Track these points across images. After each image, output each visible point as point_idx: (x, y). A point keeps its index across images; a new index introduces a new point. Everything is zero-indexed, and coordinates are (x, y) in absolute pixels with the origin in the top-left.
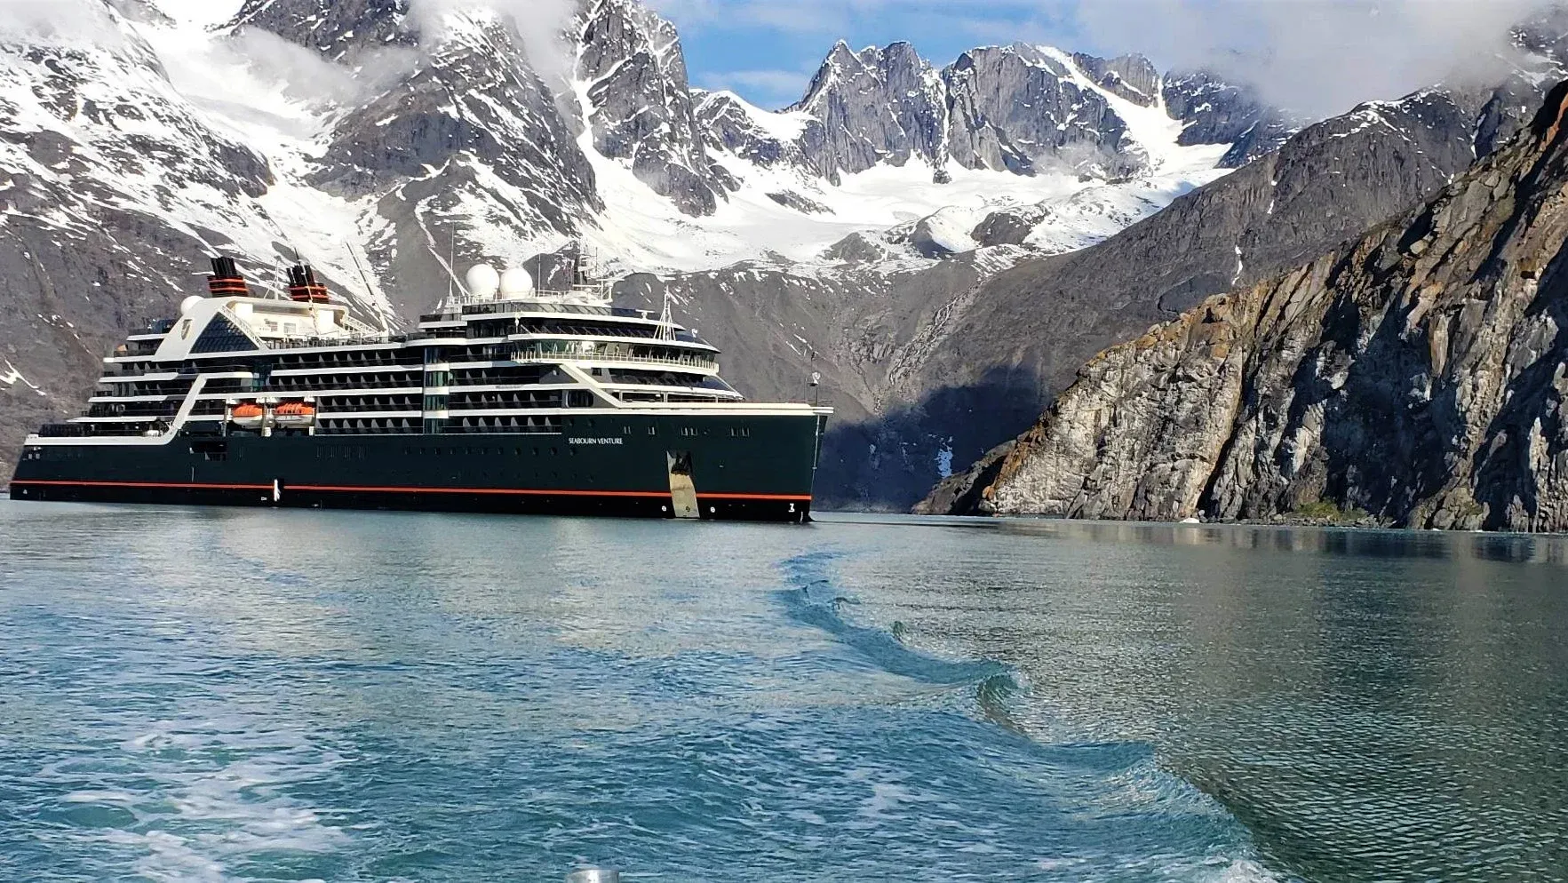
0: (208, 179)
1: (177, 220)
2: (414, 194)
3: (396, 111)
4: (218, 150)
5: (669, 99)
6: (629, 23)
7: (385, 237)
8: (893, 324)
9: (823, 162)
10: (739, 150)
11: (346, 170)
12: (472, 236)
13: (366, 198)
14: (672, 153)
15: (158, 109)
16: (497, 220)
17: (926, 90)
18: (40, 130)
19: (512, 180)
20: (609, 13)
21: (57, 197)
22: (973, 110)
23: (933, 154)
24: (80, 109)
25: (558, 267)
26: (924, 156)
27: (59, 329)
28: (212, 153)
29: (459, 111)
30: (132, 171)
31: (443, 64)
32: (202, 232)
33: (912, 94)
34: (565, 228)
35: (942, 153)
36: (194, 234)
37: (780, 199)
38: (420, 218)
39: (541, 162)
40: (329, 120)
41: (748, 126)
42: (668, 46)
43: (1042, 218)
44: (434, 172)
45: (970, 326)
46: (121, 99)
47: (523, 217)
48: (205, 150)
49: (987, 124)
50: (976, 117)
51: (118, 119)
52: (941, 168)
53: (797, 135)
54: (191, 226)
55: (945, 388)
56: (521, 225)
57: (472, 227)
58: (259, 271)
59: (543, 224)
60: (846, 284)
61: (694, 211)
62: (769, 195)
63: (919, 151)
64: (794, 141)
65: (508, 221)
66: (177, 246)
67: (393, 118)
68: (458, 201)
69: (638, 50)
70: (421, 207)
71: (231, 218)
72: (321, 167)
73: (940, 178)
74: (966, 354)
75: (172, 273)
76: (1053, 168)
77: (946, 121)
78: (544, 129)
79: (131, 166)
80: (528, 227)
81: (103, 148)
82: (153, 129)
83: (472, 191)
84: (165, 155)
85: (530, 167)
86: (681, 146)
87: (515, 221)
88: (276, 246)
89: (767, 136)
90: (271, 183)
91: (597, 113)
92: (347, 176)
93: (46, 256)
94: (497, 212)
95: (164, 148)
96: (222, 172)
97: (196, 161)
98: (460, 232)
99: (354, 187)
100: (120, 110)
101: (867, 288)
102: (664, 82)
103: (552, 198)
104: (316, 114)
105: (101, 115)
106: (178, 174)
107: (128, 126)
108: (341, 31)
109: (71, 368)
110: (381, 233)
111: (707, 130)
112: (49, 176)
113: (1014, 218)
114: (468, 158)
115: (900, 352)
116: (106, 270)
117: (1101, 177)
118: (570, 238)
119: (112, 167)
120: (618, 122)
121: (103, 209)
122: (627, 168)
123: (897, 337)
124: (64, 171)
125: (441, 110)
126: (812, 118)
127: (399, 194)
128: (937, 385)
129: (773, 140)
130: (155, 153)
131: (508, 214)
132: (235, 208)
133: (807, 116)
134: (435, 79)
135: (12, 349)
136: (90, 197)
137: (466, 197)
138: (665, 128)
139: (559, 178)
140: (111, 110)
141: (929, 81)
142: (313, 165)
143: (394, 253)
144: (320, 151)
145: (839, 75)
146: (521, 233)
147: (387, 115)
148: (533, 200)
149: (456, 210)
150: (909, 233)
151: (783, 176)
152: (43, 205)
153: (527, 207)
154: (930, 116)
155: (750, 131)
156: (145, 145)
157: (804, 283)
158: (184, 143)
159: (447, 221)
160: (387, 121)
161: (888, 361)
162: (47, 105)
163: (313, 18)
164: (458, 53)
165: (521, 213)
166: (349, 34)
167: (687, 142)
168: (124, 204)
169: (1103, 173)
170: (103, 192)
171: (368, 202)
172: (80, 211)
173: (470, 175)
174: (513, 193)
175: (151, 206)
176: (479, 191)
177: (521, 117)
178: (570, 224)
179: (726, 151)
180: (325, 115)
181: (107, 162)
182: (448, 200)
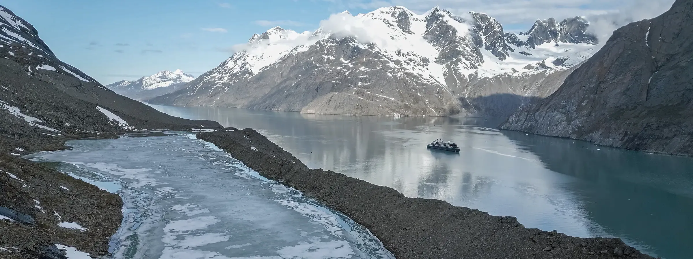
0: (419, 65)
1: (415, 73)
2: (451, 63)
3: (449, 49)
4: (421, 59)
5: (499, 38)
6: (493, 25)
7: (446, 72)
8: (529, 85)
9: (532, 45)
10: (515, 44)
11: (441, 60)
12: (459, 71)
13: (444, 64)
14: (499, 49)
15: (413, 53)
16: (464, 68)
17: (556, 27)
18: (396, 59)
19: (468, 60)
20: (489, 23)
21: (399, 71)
22: (566, 31)
23: (556, 40)
24: (402, 55)
25: (473, 76)
26: (554, 41)
27: (399, 92)
28: (421, 60)
29: (460, 49)
30: (409, 65)
31: (458, 40)
32: (419, 75)
33: (553, 28)
34: (476, 68)
35: (558, 40)
36: (417, 75)
37: (522, 53)
38: (452, 68)
39: (473, 56)
40: (439, 51)
41: (517, 39)
42: (500, 28)
43: (568, 59)
44: (455, 60)
45: (541, 85)
46: (407, 52)
47: (469, 67)
48: (419, 59)
49: (568, 33)
50: (566, 32)
51: (407, 56)
52: (557, 43)
53: (527, 40)
54: (417, 74)
55: (535, 97)
56: (468, 68)
57: (460, 69)
58: (427, 80)
59: (472, 68)
60: (523, 77)
61: (502, 60)
62: (519, 52)
63: (553, 40)
64: (526, 41)
65: (466, 68)
66: (415, 77)
67: (449, 50)
68: (458, 65)
69: (494, 30)
70: (452, 66)
71: (423, 71)
72: (437, 59)
73: (557, 45)
74: (540, 90)
75: (414, 82)
76: (582, 42)
77: (560, 33)
78: (474, 50)
79: (409, 64)
80: (469, 68)
81: (405, 61)
82: (412, 57)
83: (461, 63)
84: (414, 62)
85: (471, 57)
86: (501, 47)
87: (467, 68)
88: (429, 75)
89: (520, 41)
90: (429, 63)
91: (486, 42)
92: (441, 61)
93: (397, 80)
94: (464, 66)
95: (413, 60)
96: (422, 63)
97: (418, 62)
98: (458, 70)
99: (442, 63)
100: (407, 54)
101: (526, 77)
102: (499, 35)
103: (474, 63)
104: (437, 49)
105: (405, 55)
106: (415, 65)
107: (409, 57)
108: (442, 35)
109: (401, 97)
110: (446, 71)
111: (509, 40)
112: (398, 67)
113: (561, 60)
114: (460, 57)
115: (529, 90)
116: (405, 82)
117: (591, 43)
118: (476, 70)
119: (406, 64)
120: (490, 44)
121: (405, 72)
122: (490, 52)
123: (529, 87)
124: (400, 66)
125: (457, 49)
126: (530, 36)
127: (449, 64)
128: (533, 96)
129: (522, 41)
130: (412, 61)
131: (466, 66)
132: (423, 69)
133: (529, 36)
134: (456, 43)
135: (393, 95)
136: (403, 70)
137: (459, 63)
138: (498, 44)
139: (476, 59)
140: (406, 55)
141: (557, 25)
142: (436, 59)
143: (447, 74)
144: (437, 57)
145: (537, 26)
146: (468, 70)
147: (448, 50)
148: (471, 63)
149: (458, 67)
150: (541, 63)
151: (523, 48)
152: (397, 73)
153: (470, 65)
154: (556, 32)
155: (517, 40)
156: (410, 60)
157: (515, 77)
158: (416, 59)
159: (456, 68)
160: (448, 51)
161: (526, 91)
162: (397, 55)
163: (437, 32)
164: (460, 38)
165: (468, 66)
166: (443, 35)
167: (502, 46)
168: (408, 71)
169: (592, 43)
170: (405, 69)
171: (444, 65)
172: (402, 73)
173: (460, 60)
174: (468, 63)
175: (411, 71)
176: (462, 63)
177: (470, 48)
178: (477, 67)
179: (512, 44)
180: (438, 50)
181: (405, 64)
182: (457, 65)
